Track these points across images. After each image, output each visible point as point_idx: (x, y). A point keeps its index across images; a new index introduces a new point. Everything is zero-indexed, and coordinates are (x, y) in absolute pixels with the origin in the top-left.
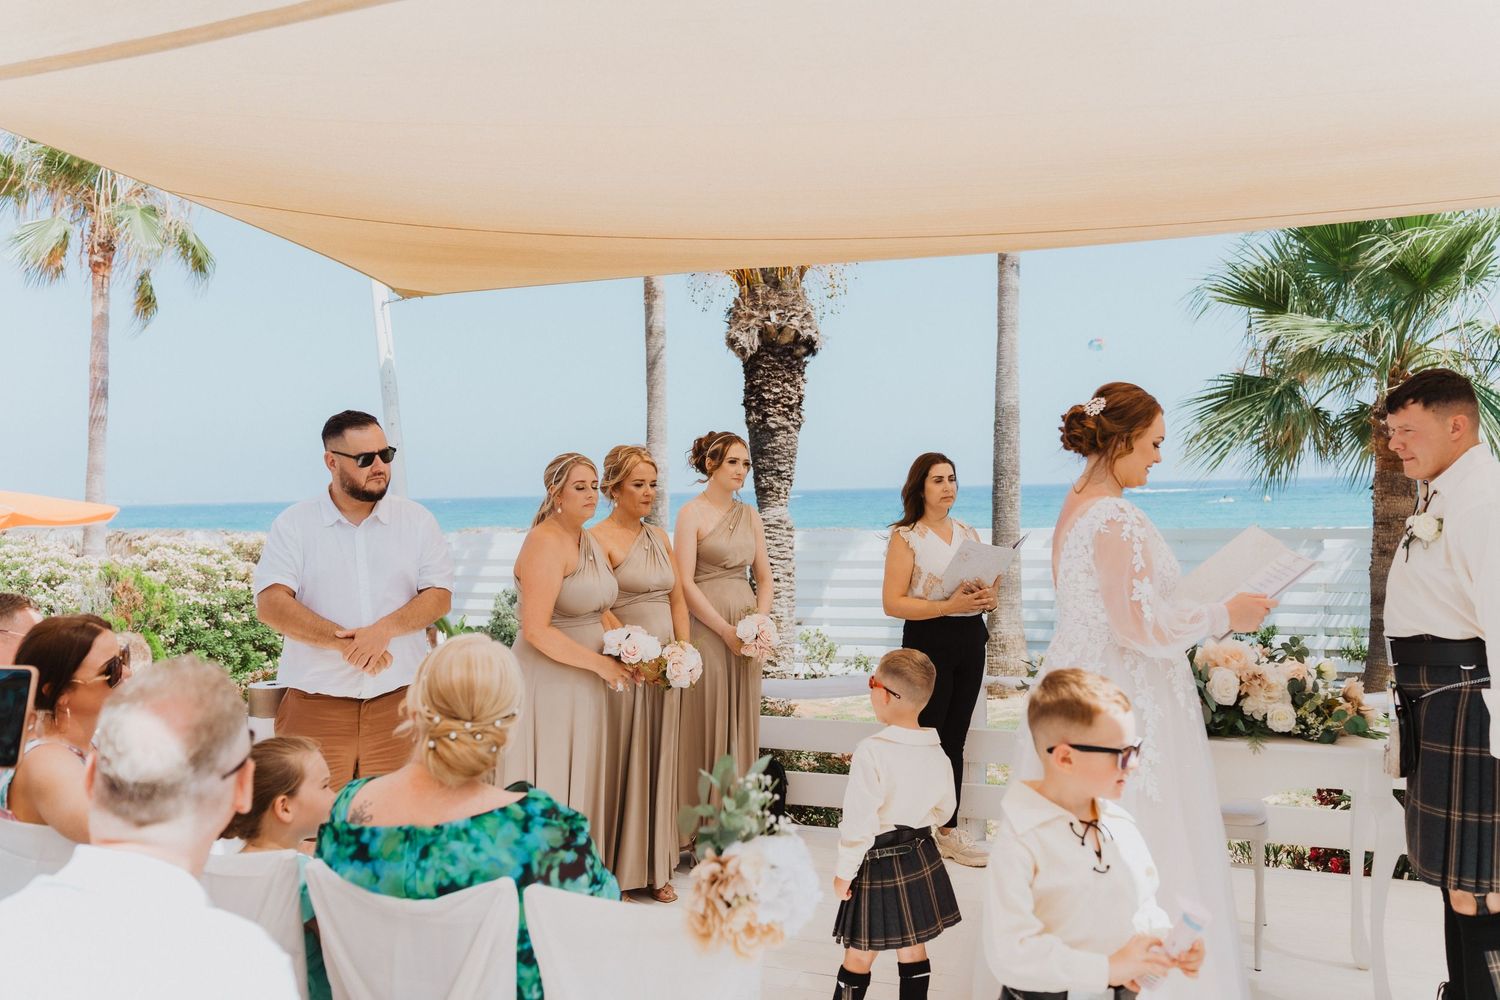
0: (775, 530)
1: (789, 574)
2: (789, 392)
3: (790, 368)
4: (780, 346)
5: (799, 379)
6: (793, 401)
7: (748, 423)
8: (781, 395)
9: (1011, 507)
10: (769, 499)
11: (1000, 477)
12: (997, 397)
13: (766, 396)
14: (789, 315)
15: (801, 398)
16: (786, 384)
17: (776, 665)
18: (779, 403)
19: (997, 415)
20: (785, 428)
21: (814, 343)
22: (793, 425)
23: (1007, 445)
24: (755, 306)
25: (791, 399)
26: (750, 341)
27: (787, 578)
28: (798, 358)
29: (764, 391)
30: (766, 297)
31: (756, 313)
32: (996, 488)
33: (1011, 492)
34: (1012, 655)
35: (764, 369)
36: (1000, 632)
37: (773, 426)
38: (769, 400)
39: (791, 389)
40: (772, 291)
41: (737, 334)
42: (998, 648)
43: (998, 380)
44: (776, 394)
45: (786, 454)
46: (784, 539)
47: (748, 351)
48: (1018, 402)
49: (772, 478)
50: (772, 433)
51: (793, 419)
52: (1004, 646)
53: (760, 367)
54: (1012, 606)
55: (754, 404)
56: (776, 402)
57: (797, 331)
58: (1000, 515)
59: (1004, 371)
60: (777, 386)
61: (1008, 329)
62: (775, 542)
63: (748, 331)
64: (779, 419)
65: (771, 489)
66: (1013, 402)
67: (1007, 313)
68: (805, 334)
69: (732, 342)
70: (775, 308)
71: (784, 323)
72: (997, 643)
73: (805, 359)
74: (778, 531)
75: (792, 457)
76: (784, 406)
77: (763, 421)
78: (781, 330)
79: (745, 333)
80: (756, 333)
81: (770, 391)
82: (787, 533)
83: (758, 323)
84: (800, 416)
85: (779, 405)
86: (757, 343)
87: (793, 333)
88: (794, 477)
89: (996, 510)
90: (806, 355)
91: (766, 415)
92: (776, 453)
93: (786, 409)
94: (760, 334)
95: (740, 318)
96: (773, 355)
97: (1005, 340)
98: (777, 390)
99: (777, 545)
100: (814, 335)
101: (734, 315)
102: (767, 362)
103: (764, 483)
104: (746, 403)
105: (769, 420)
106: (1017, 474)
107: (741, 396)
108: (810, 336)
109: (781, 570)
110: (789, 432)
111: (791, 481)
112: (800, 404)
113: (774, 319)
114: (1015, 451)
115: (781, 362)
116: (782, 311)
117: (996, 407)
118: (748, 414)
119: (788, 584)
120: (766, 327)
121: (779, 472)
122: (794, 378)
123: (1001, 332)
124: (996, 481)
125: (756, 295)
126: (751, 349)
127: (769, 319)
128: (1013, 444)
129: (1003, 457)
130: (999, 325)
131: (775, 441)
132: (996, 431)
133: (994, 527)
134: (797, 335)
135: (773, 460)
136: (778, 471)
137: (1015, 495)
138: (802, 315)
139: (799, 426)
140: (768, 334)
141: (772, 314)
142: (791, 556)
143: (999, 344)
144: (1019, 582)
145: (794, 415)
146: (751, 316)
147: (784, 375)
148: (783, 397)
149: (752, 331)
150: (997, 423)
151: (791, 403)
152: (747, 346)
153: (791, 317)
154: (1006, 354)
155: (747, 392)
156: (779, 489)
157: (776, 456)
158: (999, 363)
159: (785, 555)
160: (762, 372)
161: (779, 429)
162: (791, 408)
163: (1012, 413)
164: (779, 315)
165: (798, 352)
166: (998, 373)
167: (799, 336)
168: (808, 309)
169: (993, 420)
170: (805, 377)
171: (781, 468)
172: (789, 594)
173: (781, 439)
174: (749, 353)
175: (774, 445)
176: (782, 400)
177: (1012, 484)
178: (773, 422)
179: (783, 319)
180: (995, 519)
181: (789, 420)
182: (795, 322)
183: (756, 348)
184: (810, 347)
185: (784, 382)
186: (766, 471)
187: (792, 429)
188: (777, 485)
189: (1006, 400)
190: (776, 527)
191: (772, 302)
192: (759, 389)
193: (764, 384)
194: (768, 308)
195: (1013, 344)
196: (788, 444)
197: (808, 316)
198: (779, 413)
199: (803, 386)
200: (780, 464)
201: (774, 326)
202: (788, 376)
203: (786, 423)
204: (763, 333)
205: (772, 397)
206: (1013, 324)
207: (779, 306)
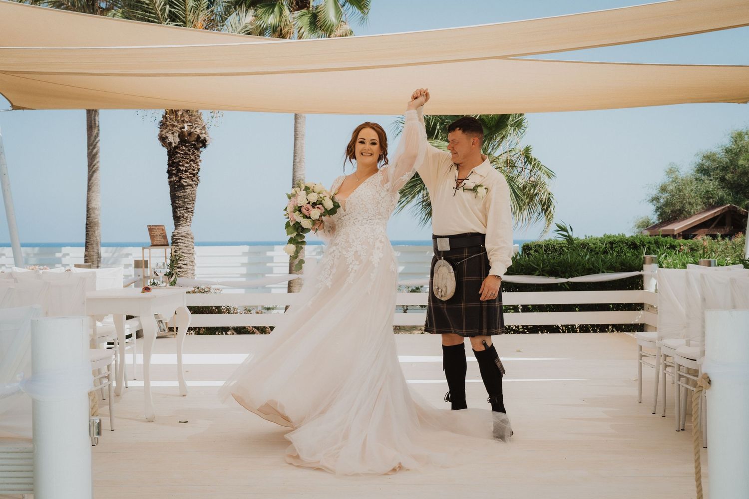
0: (185, 239)
1: (192, 262)
2: (193, 167)
3: (194, 154)
4: (189, 142)
5: (198, 160)
6: (195, 172)
7: (170, 182)
8: (189, 168)
10: (182, 222)
12: (293, 174)
13: (181, 168)
14: (194, 126)
15: (199, 170)
16: (191, 162)
18: (188, 172)
20: (191, 185)
21: (206, 141)
22: (195, 184)
24: (176, 121)
25: (194, 170)
26: (174, 139)
27: (191, 264)
28: (198, 149)
29: (180, 165)
30: (182, 116)
31: (177, 124)
35: (180, 153)
37: (185, 184)
38: (183, 170)
39: (194, 165)
41: (168, 135)
43: (294, 165)
44: (186, 167)
45: (191, 199)
46: (189, 243)
47: (173, 144)
49: (183, 212)
50: (184, 187)
51: (195, 181)
53: (177, 153)
55: (174, 172)
56: (186, 171)
57: (198, 135)
59: (297, 160)
60: (187, 163)
61: (299, 138)
62: (185, 245)
63: (173, 133)
64: (188, 180)
65: (183, 217)
67: (299, 129)
68: (203, 136)
69: (163, 139)
70: (187, 122)
71: (192, 130)
73: (201, 149)
74: (187, 239)
75: (194, 200)
76: (190, 174)
77: (179, 181)
78: (190, 134)
79: (171, 135)
80: (177, 135)
81: (183, 166)
82: (191, 240)
83: (178, 130)
84: (198, 179)
85: (187, 173)
86: (178, 140)
87: (196, 136)
88: (194, 211)
90: (201, 147)
91: (181, 178)
92: (186, 198)
93: (191, 175)
94: (179, 136)
95: (167, 126)
96: (186, 147)
97: (298, 144)
98: (187, 165)
99: (186, 246)
100: (207, 138)
101: (163, 125)
102: (182, 150)
103: (178, 214)
104: (168, 172)
105: (182, 180)
107: (166, 167)
108: (205, 138)
109: (188, 260)
110: (192, 188)
111: (193, 213)
112: (197, 173)
113: (186, 128)
115: (189, 150)
116: (191, 124)
117: (293, 180)
118: (170, 177)
119: (192, 267)
120: (182, 131)
122: (196, 159)
123: (295, 139)
125: (177, 115)
126: (175, 143)
127: (184, 128)
130: (295, 136)
131: (185, 192)
134: (199, 137)
135: (184, 202)
136: (187, 208)
138: (201, 127)
139: (197, 185)
140: (184, 135)
141: (186, 125)
142: (192, 252)
143: (295, 145)
145: (195, 179)
146: (173, 126)
148: (190, 169)
149: (175, 134)
151: (194, 172)
152: (172, 141)
153: (196, 127)
154: (298, 151)
155: (169, 165)
156: (187, 217)
157: (186, 200)
159: (190, 252)
160: (179, 155)
161: (188, 185)
162: (194, 175)
164: (189, 126)
165: (198, 146)
166: (294, 161)
167: (200, 137)
168: (204, 124)
170: (200, 158)
171: (188, 207)
172: (192, 272)
173: (188, 191)
174: (174, 145)
175: (185, 194)
176: (189, 171)
178: (185, 182)
179: (191, 128)
181: (193, 181)
182: (197, 130)
183: (177, 143)
184: (204, 143)
185: (190, 161)
186: (180, 207)
187: (194, 186)
188: (186, 215)
190: (185, 237)
191: (186, 119)
192: (178, 164)
193: (180, 162)
194: (183, 122)
195: (302, 146)
196: (192, 194)
197: (204, 127)
198: (188, 177)
199: (200, 164)
200: (188, 204)
201: (187, 131)
202: (192, 157)
203: (191, 183)
204: (181, 135)
205: (184, 169)
206: (303, 135)
207: (190, 122)
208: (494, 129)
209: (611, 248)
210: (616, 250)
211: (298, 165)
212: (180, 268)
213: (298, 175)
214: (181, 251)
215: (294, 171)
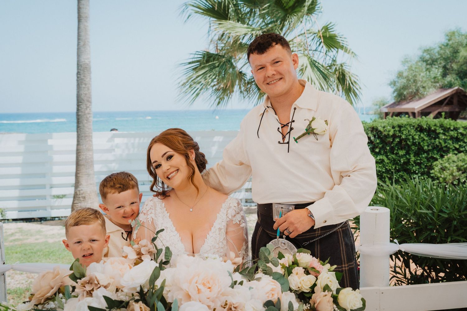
9: (87, 121)
11: (80, 104)
12: (78, 58)
19: (78, 69)
23: (84, 86)
32: (78, 110)
33: (86, 112)
34: (89, 202)
36: (82, 190)
42: (81, 199)
43: (78, 49)
48: (90, 62)
52: (84, 198)
54: (89, 175)
58: (81, 125)
59: (82, 44)
61: (83, 20)
66: (87, 61)
67: (83, 11)
72: (80, 196)
89: (78, 122)
97: (82, 26)
106: (90, 102)
114: (88, 89)
117: (78, 64)
123: (79, 21)
124: (78, 106)
128: (88, 85)
129: (82, 92)
130: (78, 17)
132: (78, 77)
133: (77, 132)
137: (89, 114)
143: (79, 28)
144: (92, 162)
150: (78, 73)
154: (82, 34)
158: (79, 39)
163: (86, 68)
166: (78, 45)
169: (76, 71)
177: (87, 107)
180: (78, 127)
189: (83, 60)
195: (86, 29)
206: (86, 17)
208: (290, 11)
209: (400, 131)
210: (404, 132)
211: (82, 49)
213: (82, 59)
215: (79, 56)
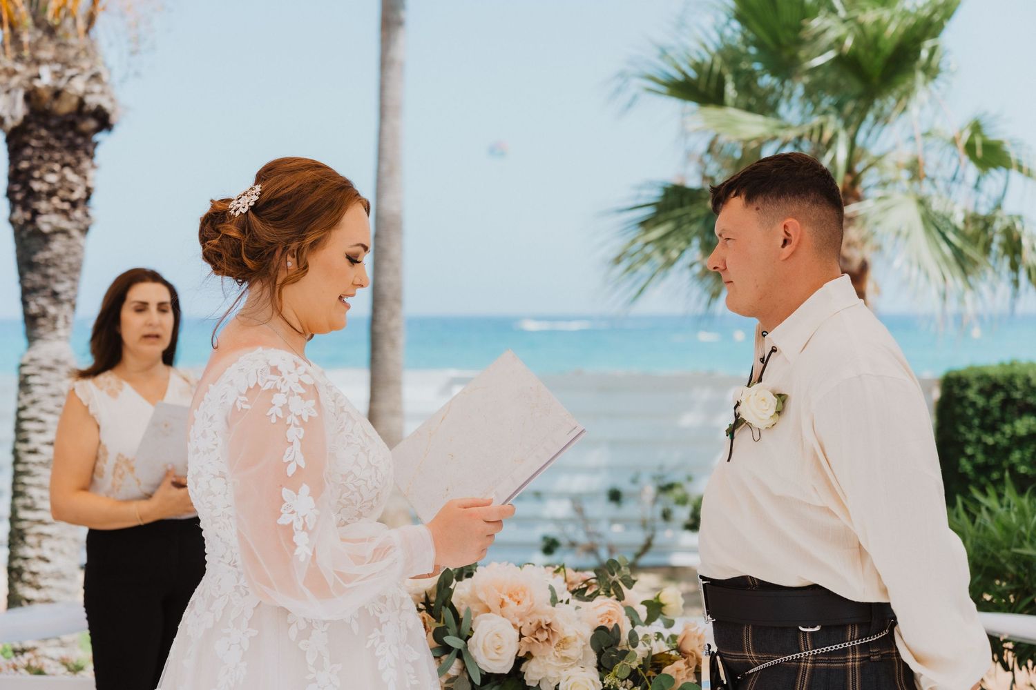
0: (48, 373)
2: (72, 182)
3: (72, 148)
4: (56, 116)
5: (87, 165)
6: (77, 195)
7: (12, 222)
8: (58, 185)
9: (391, 346)
10: (42, 330)
11: (378, 306)
13: (36, 186)
14: (70, 73)
15: (89, 191)
16: (66, 170)
17: (47, 561)
18: (55, 196)
20: (64, 232)
21: (108, 115)
22: (77, 228)
24: (19, 58)
25: (74, 192)
26: (12, 108)
28: (86, 136)
29: (34, 179)
30: (36, 46)
31: (19, 67)
33: (391, 326)
35: (33, 147)
37: (46, 228)
38: (41, 191)
39: (75, 178)
40: (46, 38)
44: (50, 184)
45: (66, 268)
47: (9, 122)
48: (401, 210)
49: (45, 301)
50: (45, 238)
51: (77, 220)
53: (27, 145)
55: (20, 197)
56: (51, 194)
57: (81, 97)
60: (53, 171)
62: (49, 390)
63: (7, 93)
64: (55, 218)
65: (45, 316)
66: (395, 209)
67: (390, 93)
68: (92, 101)
70: (48, 62)
71: (61, 84)
73: (96, 137)
74: (54, 375)
75: (74, 271)
76: (63, 200)
77: (32, 221)
78: (57, 94)
80: (21, 96)
81: (41, 179)
83: (23, 82)
84: (87, 215)
85: (55, 199)
86: (21, 110)
87: (75, 99)
90: (98, 130)
91: (36, 213)
92: (51, 266)
93: (66, 205)
94: (27, 98)
96: (48, 128)
98: (52, 178)
99: (53, 396)
100: (107, 105)
102: (39, 138)
103: (34, 309)
104: (10, 194)
105: (40, 219)
106: (399, 302)
108: (101, 105)
110: (70, 238)
111: (74, 305)
112: (88, 198)
113: (47, 77)
115: (58, 138)
116: (59, 67)
118: (13, 211)
120: (35, 89)
121: (55, 294)
122: (79, 161)
126: (13, 118)
127: (39, 77)
131: (50, 249)
134: (81, 102)
135: (46, 276)
136: (55, 291)
137: (396, 330)
138: (87, 75)
139: (87, 230)
140: (39, 98)
141: (45, 71)
145: (78, 214)
146: (14, 73)
147: (62, 158)
148: (62, 188)
151: (74, 197)
153: (72, 77)
154: (387, 146)
155: (11, 178)
157: (51, 271)
160: (31, 151)
161: (56, 232)
162: (74, 204)
163: (393, 224)
164: (55, 73)
165: (83, 126)
167: (85, 104)
168: (100, 68)
170: (95, 161)
173: (58, 245)
175: (48, 255)
176: (60, 193)
177: (392, 314)
178: (49, 223)
179: (60, 78)
181: (70, 220)
182: (77, 83)
183: (20, 117)
184: (103, 121)
185: (64, 165)
186: (38, 290)
187: (75, 233)
188: (52, 310)
189: (387, 207)
190: (50, 369)
191: (44, 54)
192: (28, 175)
193: (32, 168)
194: (38, 62)
195: (394, 134)
196: (67, 254)
197: (96, 77)
198: (57, 211)
199: (91, 174)
200: (57, 281)
201: (47, 87)
202: (69, 158)
203: (64, 224)
204: (31, 97)
205: (45, 187)
206: (396, 107)
207: (55, 60)
211: (386, 181)
212: (34, 452)
213: (385, 205)
214: (37, 406)
